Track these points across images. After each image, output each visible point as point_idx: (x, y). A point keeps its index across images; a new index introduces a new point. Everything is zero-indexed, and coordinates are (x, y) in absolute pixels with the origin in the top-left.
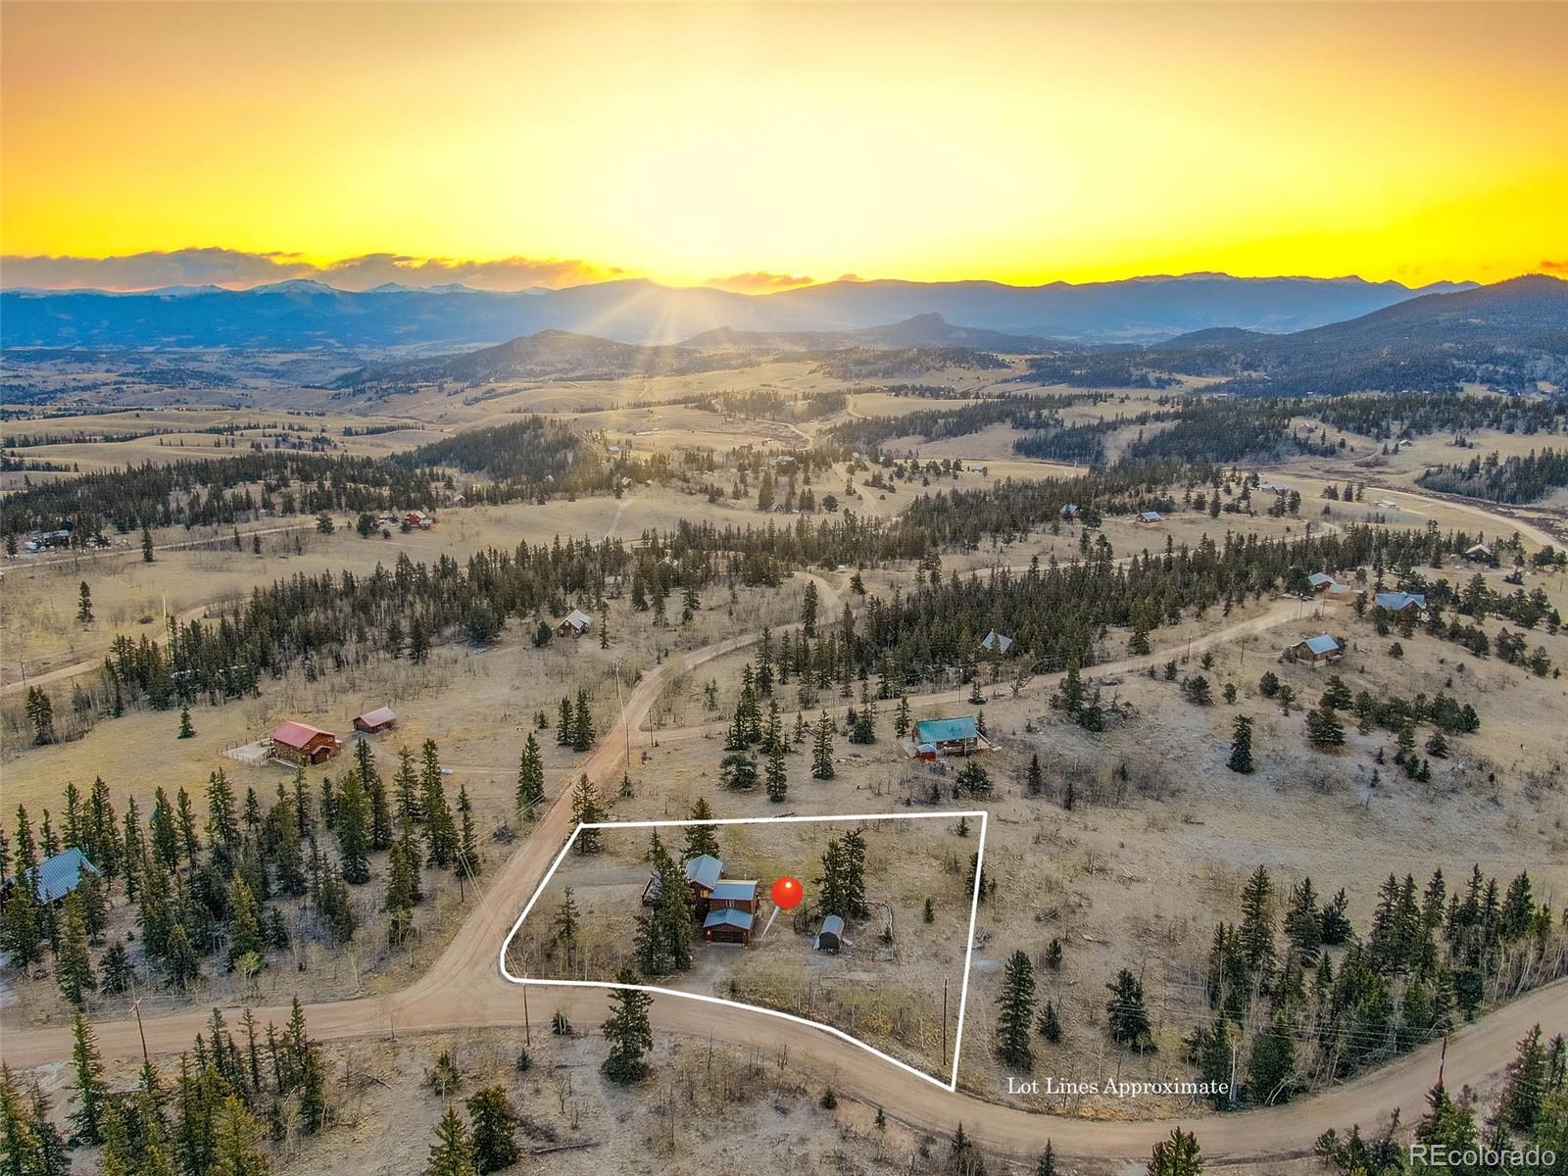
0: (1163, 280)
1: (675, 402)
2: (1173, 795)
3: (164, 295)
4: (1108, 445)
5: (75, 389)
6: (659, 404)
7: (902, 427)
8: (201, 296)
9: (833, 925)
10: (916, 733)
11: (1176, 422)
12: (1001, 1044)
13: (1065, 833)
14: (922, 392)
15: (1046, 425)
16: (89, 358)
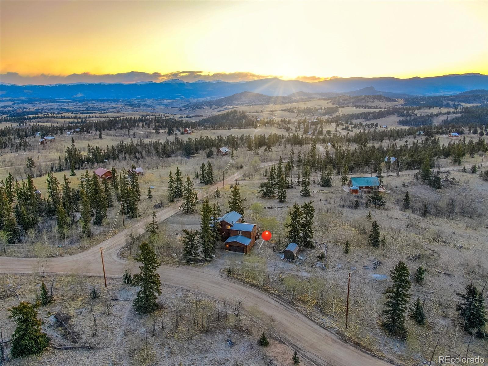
0: (456, 76)
1: (282, 110)
2: (479, 216)
3: (138, 84)
4: (434, 121)
5: (111, 108)
6: (276, 111)
7: (357, 117)
8: (148, 84)
9: (293, 248)
10: (350, 183)
11: (462, 114)
12: (385, 320)
13: (422, 225)
14: (365, 107)
15: (410, 115)
16: (117, 101)
